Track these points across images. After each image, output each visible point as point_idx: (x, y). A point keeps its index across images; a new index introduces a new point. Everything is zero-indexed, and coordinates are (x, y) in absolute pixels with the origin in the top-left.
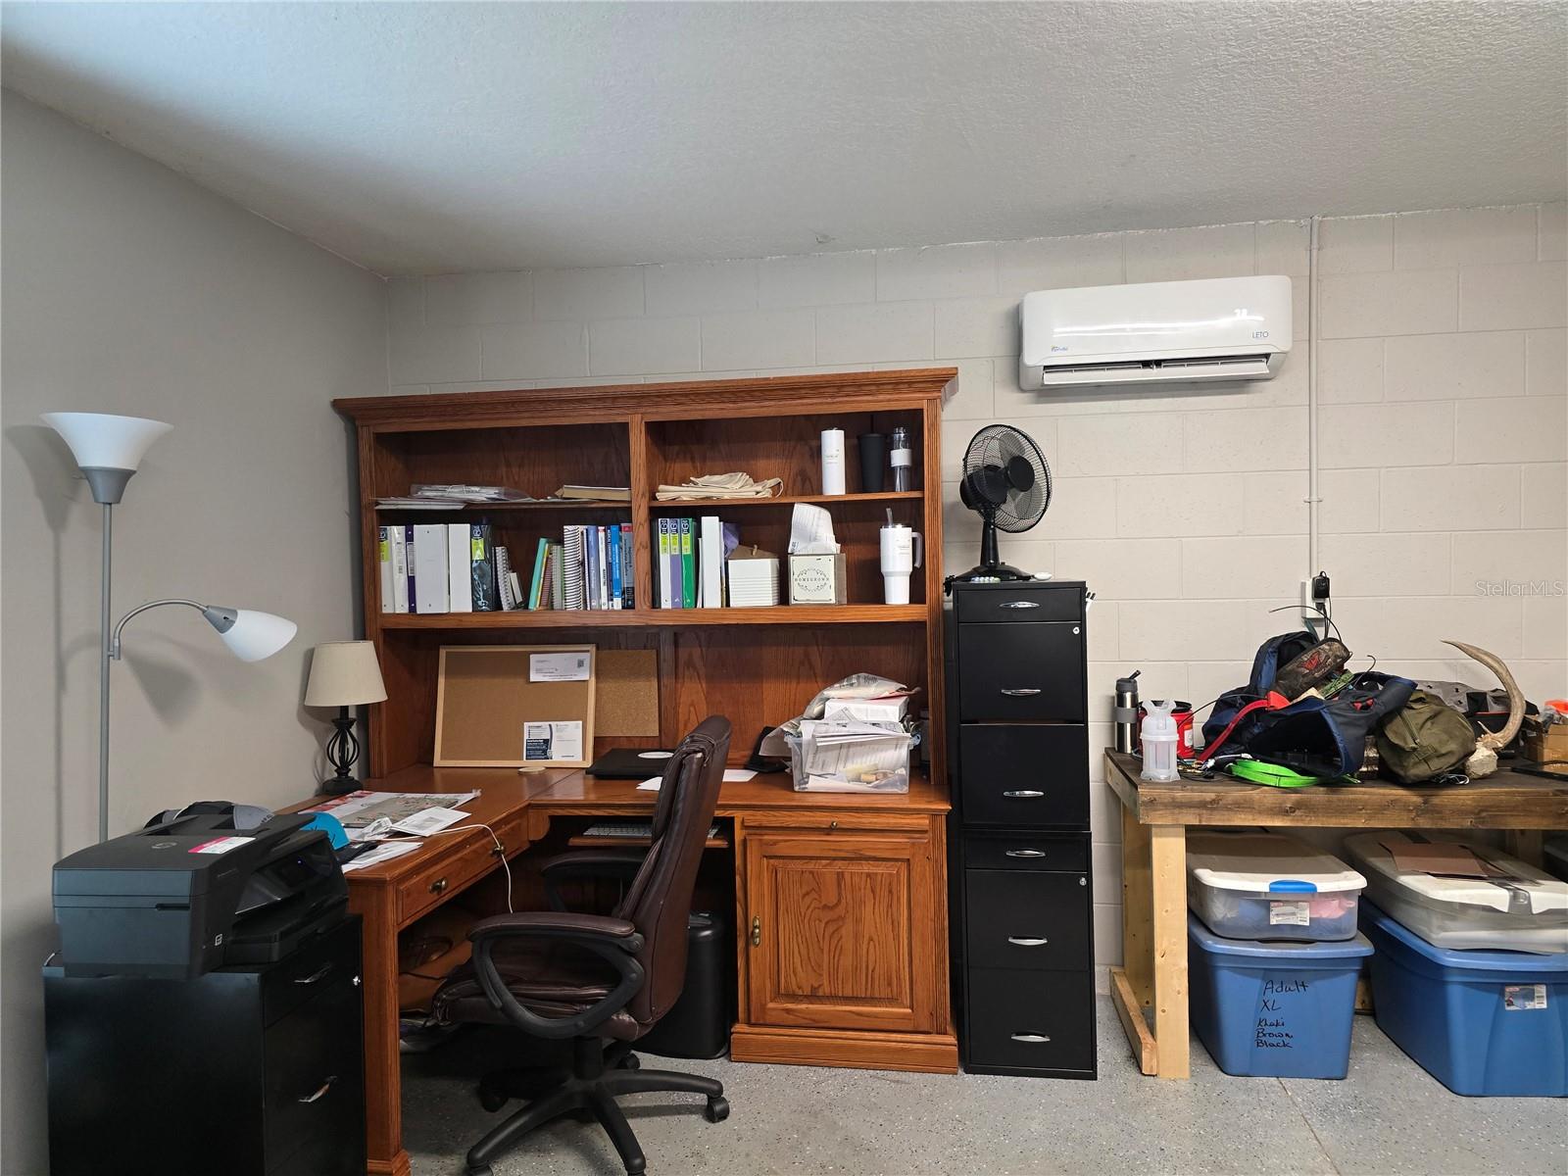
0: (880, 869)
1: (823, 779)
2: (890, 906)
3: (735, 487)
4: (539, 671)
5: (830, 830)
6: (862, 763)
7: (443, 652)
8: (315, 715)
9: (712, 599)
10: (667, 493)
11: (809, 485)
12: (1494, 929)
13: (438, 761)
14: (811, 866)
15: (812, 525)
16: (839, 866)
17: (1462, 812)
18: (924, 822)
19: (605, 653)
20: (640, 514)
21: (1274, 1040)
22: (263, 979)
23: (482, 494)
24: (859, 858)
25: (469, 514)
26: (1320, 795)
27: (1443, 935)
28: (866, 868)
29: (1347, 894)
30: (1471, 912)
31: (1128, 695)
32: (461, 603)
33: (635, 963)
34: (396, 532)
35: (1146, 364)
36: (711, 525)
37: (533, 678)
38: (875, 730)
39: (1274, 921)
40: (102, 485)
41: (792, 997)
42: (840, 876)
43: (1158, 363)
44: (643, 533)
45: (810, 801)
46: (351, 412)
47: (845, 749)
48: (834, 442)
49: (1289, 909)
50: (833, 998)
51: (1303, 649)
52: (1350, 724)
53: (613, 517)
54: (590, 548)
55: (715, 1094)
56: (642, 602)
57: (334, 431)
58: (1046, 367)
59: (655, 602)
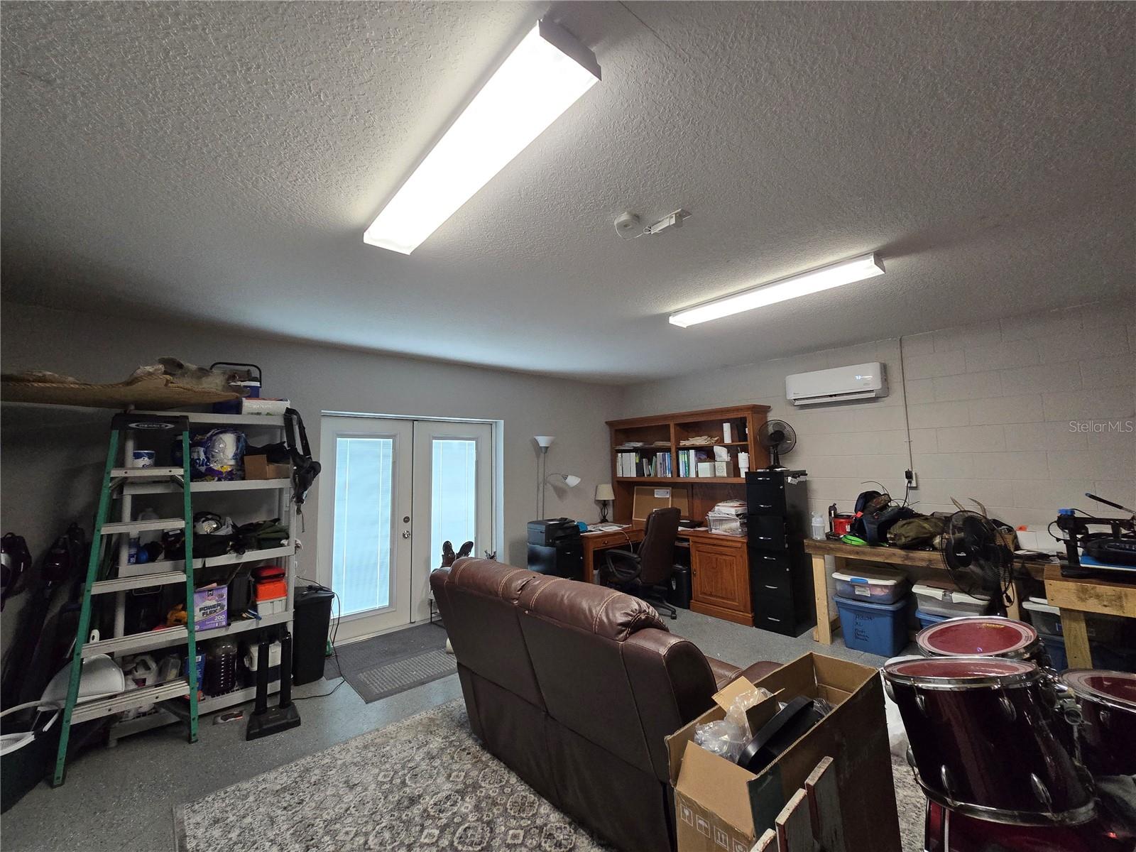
0: (727, 558)
1: (717, 531)
2: (731, 569)
3: (701, 441)
4: (657, 494)
5: (714, 545)
6: (726, 526)
7: (635, 488)
8: (598, 502)
9: (693, 475)
10: (683, 443)
11: (721, 442)
12: (942, 608)
13: (633, 518)
14: (709, 555)
15: (722, 453)
16: (717, 556)
17: (923, 560)
18: (739, 545)
19: (674, 490)
20: (673, 450)
21: (861, 637)
22: (557, 550)
23: (639, 445)
24: (722, 554)
25: (635, 450)
26: (868, 549)
27: (922, 607)
28: (724, 557)
29: (886, 587)
30: (933, 600)
31: (833, 512)
32: (634, 474)
33: (639, 566)
34: (619, 454)
35: (831, 396)
36: (692, 452)
37: (656, 496)
38: (728, 516)
39: (857, 593)
40: (543, 450)
41: (705, 594)
42: (717, 559)
43: (835, 395)
44: (674, 454)
45: (714, 536)
46: (609, 424)
47: (721, 521)
48: (727, 427)
49: (863, 589)
50: (716, 596)
51: (875, 497)
52: (871, 523)
53: (668, 450)
54: (664, 460)
55: (674, 612)
56: (675, 475)
57: (607, 429)
58: (795, 400)
59: (679, 475)
